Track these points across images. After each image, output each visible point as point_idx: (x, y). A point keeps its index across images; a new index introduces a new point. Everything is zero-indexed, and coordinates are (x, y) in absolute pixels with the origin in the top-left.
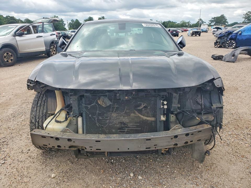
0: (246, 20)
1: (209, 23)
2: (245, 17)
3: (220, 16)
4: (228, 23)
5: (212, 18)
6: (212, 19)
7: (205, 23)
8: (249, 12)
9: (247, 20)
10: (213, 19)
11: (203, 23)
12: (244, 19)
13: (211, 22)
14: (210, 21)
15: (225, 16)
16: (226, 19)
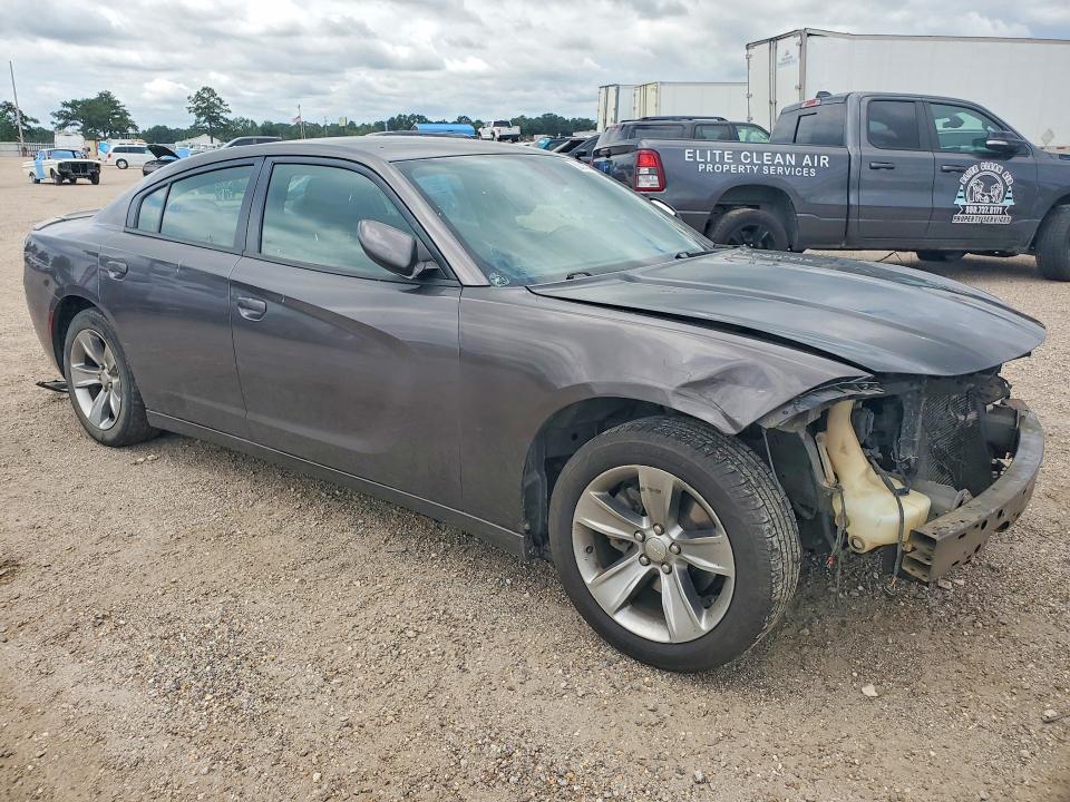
0: (203, 118)
1: (53, 123)
2: (197, 109)
3: (93, 96)
4: (135, 128)
5: (65, 105)
6: (65, 109)
7: (36, 121)
8: (204, 89)
9: (204, 122)
10: (69, 110)
11: (28, 123)
12: (193, 117)
13: (61, 122)
14: (59, 115)
15: (116, 99)
16: (125, 113)
